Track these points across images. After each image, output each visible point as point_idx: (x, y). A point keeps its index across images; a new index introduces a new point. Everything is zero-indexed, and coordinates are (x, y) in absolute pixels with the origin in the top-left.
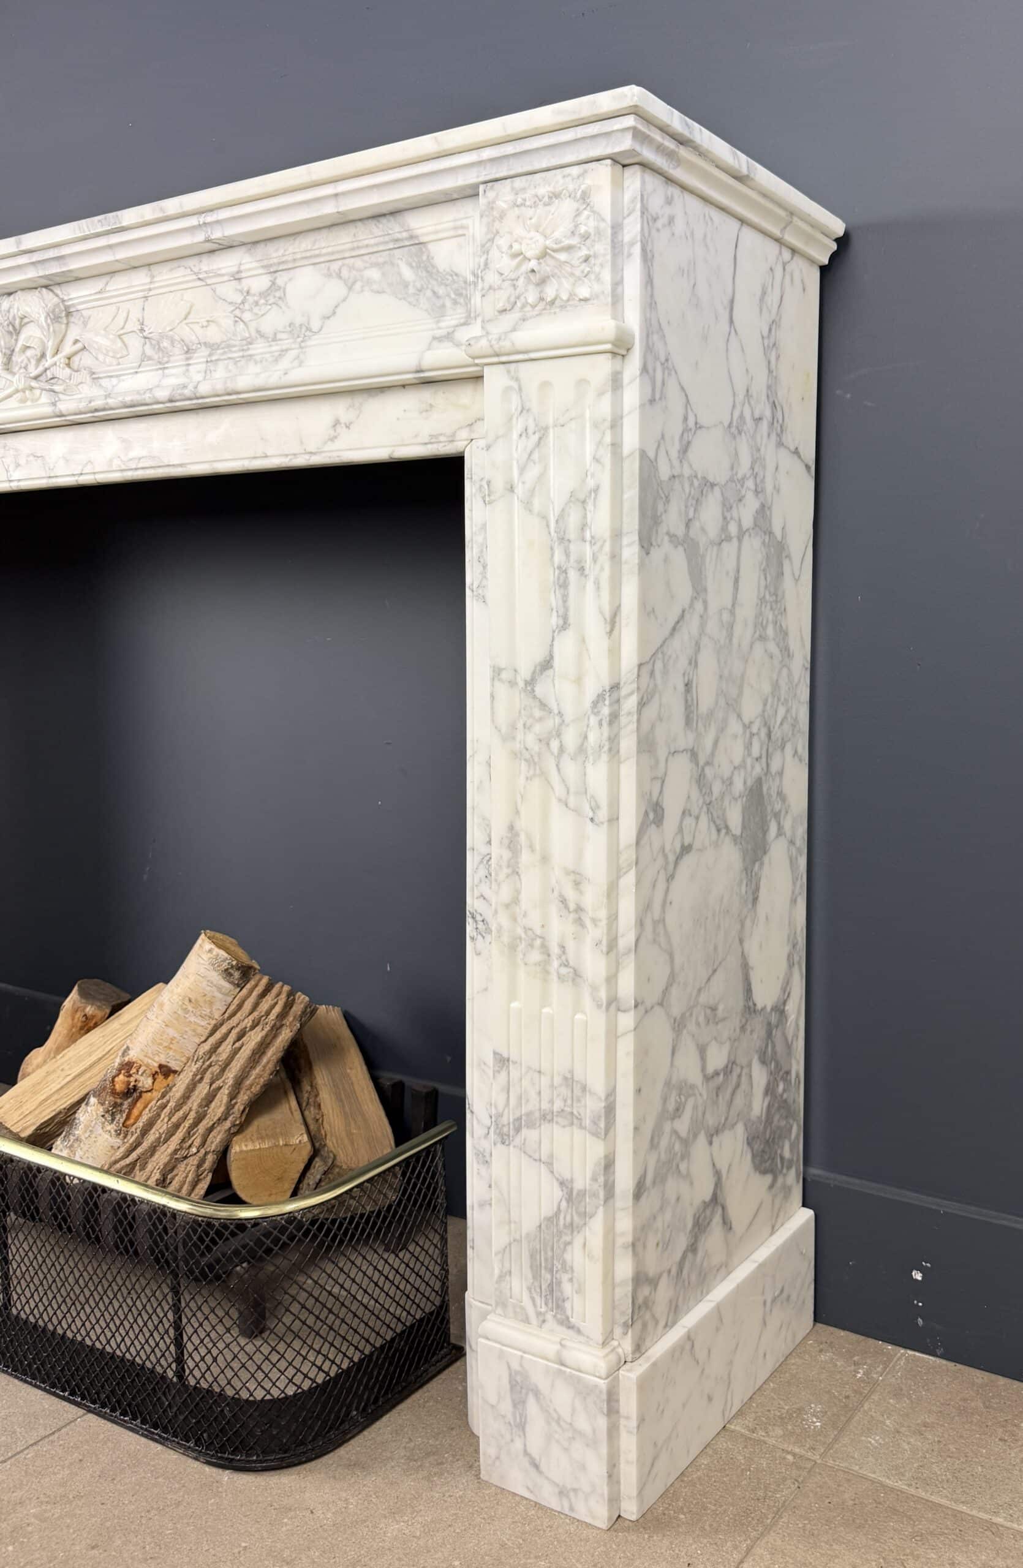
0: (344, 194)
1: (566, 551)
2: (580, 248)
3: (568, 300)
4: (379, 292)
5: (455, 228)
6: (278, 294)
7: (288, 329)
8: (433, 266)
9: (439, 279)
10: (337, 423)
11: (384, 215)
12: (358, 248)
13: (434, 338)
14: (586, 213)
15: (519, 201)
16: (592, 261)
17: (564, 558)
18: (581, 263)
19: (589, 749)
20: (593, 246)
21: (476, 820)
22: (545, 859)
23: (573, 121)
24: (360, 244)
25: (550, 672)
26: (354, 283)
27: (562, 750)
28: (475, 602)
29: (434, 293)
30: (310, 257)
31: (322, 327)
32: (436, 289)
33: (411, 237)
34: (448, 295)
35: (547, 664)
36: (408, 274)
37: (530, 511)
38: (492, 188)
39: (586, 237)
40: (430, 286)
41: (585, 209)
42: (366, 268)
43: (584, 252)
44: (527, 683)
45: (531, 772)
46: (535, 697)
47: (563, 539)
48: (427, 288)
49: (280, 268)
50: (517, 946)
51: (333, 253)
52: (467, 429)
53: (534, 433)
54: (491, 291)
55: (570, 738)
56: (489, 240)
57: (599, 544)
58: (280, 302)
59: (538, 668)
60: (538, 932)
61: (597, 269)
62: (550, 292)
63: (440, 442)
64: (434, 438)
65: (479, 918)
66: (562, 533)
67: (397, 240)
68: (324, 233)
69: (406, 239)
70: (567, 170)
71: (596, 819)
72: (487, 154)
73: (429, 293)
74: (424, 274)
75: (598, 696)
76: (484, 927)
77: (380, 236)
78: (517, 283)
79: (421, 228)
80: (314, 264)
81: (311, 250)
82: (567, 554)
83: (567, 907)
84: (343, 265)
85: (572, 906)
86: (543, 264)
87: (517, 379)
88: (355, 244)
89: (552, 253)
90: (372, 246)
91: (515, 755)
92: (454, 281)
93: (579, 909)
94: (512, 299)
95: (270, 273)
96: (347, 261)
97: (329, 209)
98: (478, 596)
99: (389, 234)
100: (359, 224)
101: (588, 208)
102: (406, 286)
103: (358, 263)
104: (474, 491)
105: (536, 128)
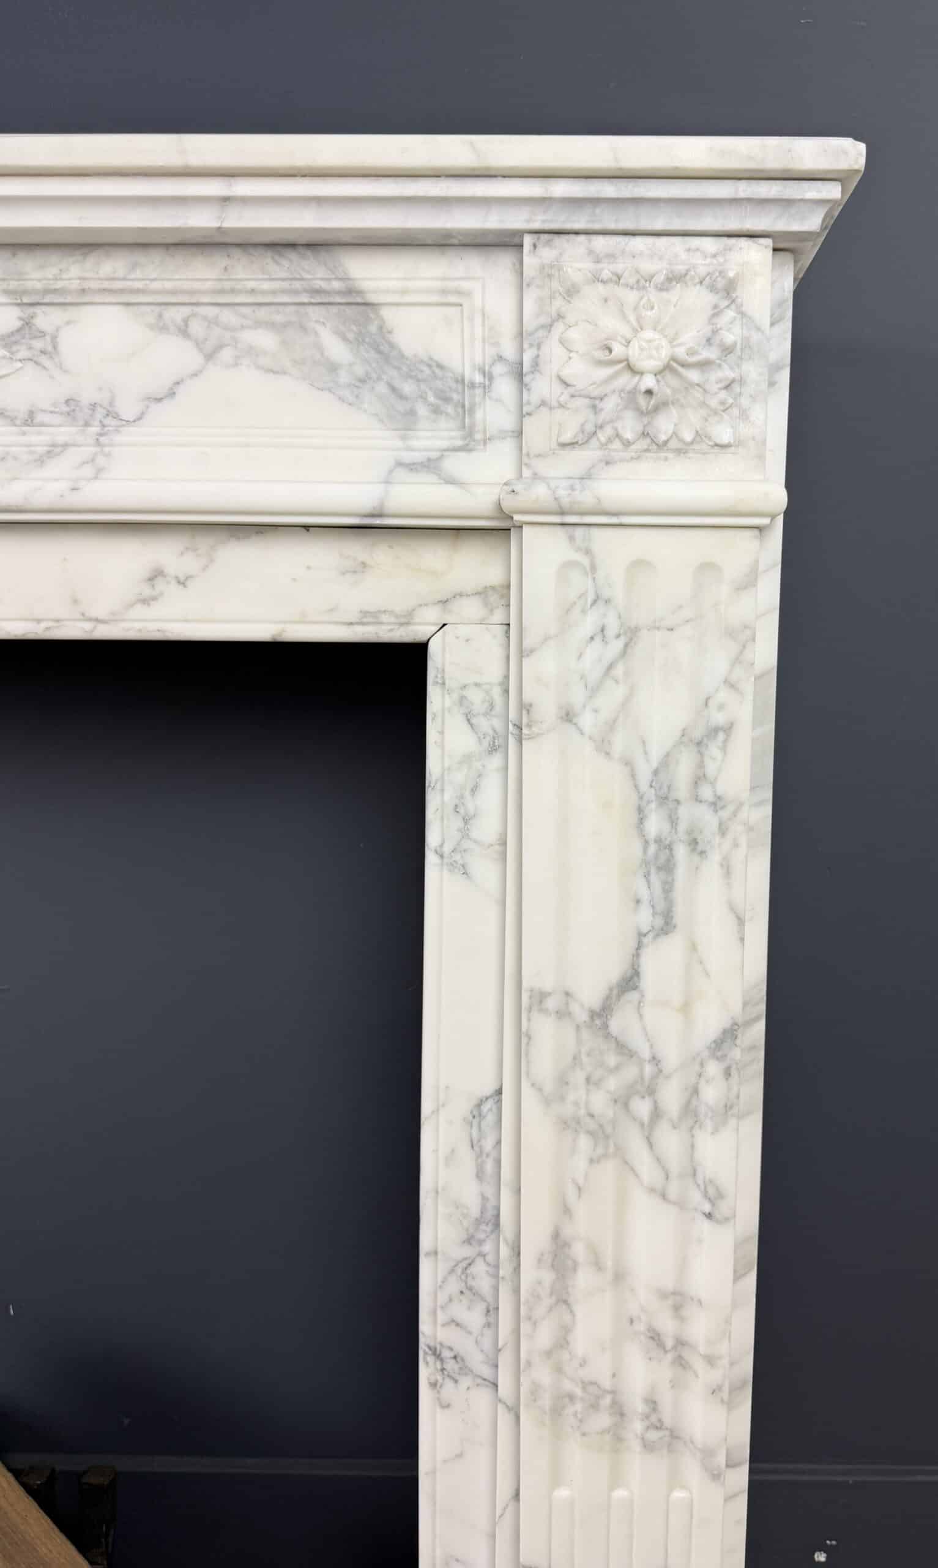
0: (244, 200)
1: (670, 817)
2: (720, 366)
3: (692, 443)
4: (271, 371)
5: (444, 292)
6: (38, 344)
7: (65, 409)
8: (392, 346)
9: (405, 369)
10: (156, 575)
11: (292, 246)
12: (233, 291)
13: (400, 464)
14: (730, 314)
15: (606, 274)
16: (736, 388)
17: (666, 827)
18: (720, 389)
19: (703, 1110)
20: (739, 366)
21: (441, 1209)
22: (619, 1277)
23: (746, 170)
24: (239, 286)
25: (634, 996)
26: (220, 347)
27: (657, 1114)
28: (445, 872)
29: (393, 389)
30: (122, 291)
31: (143, 413)
32: (397, 383)
33: (350, 292)
34: (423, 397)
35: (630, 982)
36: (337, 349)
37: (607, 754)
38: (548, 243)
39: (727, 350)
40: (385, 377)
41: (728, 307)
42: (243, 327)
43: (727, 373)
44: (593, 1014)
45: (600, 1150)
46: (608, 1036)
47: (666, 798)
48: (379, 379)
49: (46, 300)
50: (563, 1408)
51: (174, 292)
52: (438, 608)
53: (618, 636)
54: (544, 410)
55: (671, 1096)
56: (543, 327)
57: (731, 808)
58: (44, 360)
59: (615, 992)
60: (607, 1384)
61: (744, 401)
62: (664, 426)
63: (381, 623)
64: (368, 616)
65: (446, 1354)
66: (665, 789)
67: (318, 292)
68: (156, 256)
69: (339, 293)
70: (696, 242)
71: (717, 1215)
72: (561, 189)
73: (382, 388)
74: (373, 355)
75: (725, 1032)
76: (456, 1367)
77: (283, 280)
78: (600, 405)
79: (370, 279)
80: (128, 304)
81: (124, 279)
82: (673, 821)
83: (661, 1345)
84: (194, 315)
85: (669, 1343)
86: (662, 383)
87: (588, 552)
88: (227, 285)
89: (680, 369)
90: (263, 292)
91: (569, 1125)
92: (435, 376)
93: (681, 1343)
94: (590, 428)
95: (18, 305)
96: (202, 310)
97: (201, 220)
98: (452, 866)
99: (302, 279)
100: (236, 253)
101: (733, 306)
102: (333, 368)
103: (227, 316)
104: (448, 703)
105: (676, 168)
